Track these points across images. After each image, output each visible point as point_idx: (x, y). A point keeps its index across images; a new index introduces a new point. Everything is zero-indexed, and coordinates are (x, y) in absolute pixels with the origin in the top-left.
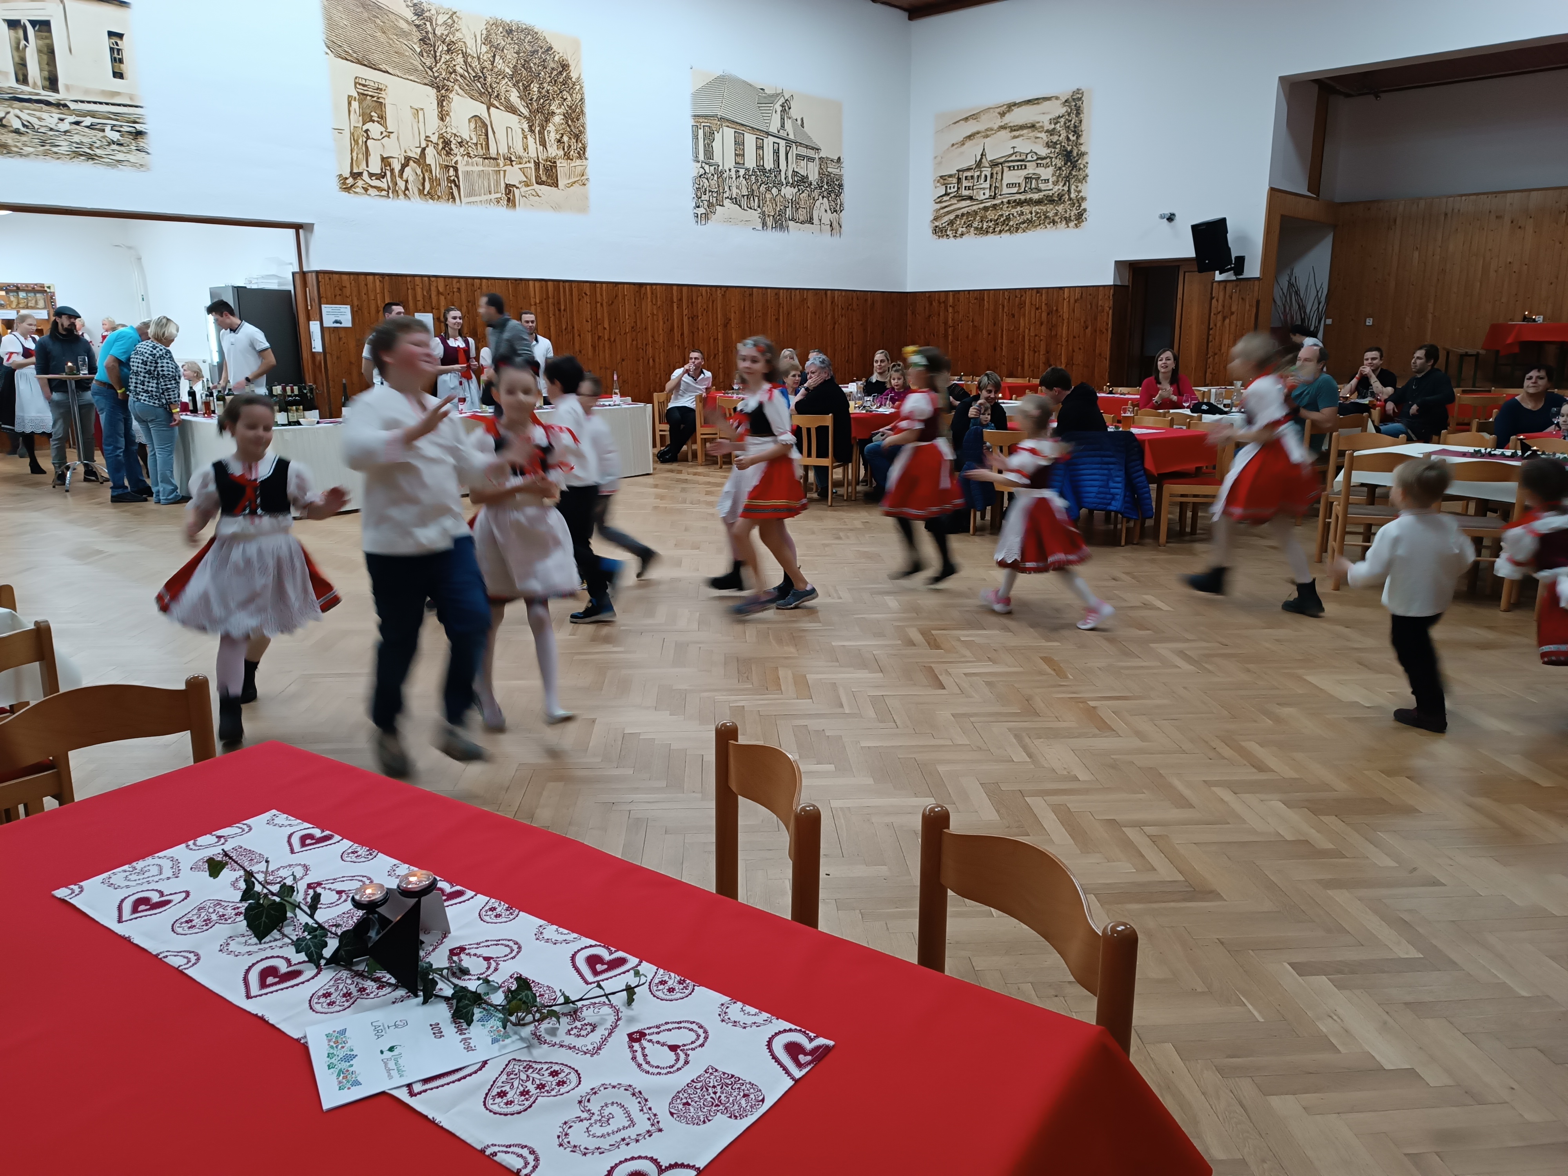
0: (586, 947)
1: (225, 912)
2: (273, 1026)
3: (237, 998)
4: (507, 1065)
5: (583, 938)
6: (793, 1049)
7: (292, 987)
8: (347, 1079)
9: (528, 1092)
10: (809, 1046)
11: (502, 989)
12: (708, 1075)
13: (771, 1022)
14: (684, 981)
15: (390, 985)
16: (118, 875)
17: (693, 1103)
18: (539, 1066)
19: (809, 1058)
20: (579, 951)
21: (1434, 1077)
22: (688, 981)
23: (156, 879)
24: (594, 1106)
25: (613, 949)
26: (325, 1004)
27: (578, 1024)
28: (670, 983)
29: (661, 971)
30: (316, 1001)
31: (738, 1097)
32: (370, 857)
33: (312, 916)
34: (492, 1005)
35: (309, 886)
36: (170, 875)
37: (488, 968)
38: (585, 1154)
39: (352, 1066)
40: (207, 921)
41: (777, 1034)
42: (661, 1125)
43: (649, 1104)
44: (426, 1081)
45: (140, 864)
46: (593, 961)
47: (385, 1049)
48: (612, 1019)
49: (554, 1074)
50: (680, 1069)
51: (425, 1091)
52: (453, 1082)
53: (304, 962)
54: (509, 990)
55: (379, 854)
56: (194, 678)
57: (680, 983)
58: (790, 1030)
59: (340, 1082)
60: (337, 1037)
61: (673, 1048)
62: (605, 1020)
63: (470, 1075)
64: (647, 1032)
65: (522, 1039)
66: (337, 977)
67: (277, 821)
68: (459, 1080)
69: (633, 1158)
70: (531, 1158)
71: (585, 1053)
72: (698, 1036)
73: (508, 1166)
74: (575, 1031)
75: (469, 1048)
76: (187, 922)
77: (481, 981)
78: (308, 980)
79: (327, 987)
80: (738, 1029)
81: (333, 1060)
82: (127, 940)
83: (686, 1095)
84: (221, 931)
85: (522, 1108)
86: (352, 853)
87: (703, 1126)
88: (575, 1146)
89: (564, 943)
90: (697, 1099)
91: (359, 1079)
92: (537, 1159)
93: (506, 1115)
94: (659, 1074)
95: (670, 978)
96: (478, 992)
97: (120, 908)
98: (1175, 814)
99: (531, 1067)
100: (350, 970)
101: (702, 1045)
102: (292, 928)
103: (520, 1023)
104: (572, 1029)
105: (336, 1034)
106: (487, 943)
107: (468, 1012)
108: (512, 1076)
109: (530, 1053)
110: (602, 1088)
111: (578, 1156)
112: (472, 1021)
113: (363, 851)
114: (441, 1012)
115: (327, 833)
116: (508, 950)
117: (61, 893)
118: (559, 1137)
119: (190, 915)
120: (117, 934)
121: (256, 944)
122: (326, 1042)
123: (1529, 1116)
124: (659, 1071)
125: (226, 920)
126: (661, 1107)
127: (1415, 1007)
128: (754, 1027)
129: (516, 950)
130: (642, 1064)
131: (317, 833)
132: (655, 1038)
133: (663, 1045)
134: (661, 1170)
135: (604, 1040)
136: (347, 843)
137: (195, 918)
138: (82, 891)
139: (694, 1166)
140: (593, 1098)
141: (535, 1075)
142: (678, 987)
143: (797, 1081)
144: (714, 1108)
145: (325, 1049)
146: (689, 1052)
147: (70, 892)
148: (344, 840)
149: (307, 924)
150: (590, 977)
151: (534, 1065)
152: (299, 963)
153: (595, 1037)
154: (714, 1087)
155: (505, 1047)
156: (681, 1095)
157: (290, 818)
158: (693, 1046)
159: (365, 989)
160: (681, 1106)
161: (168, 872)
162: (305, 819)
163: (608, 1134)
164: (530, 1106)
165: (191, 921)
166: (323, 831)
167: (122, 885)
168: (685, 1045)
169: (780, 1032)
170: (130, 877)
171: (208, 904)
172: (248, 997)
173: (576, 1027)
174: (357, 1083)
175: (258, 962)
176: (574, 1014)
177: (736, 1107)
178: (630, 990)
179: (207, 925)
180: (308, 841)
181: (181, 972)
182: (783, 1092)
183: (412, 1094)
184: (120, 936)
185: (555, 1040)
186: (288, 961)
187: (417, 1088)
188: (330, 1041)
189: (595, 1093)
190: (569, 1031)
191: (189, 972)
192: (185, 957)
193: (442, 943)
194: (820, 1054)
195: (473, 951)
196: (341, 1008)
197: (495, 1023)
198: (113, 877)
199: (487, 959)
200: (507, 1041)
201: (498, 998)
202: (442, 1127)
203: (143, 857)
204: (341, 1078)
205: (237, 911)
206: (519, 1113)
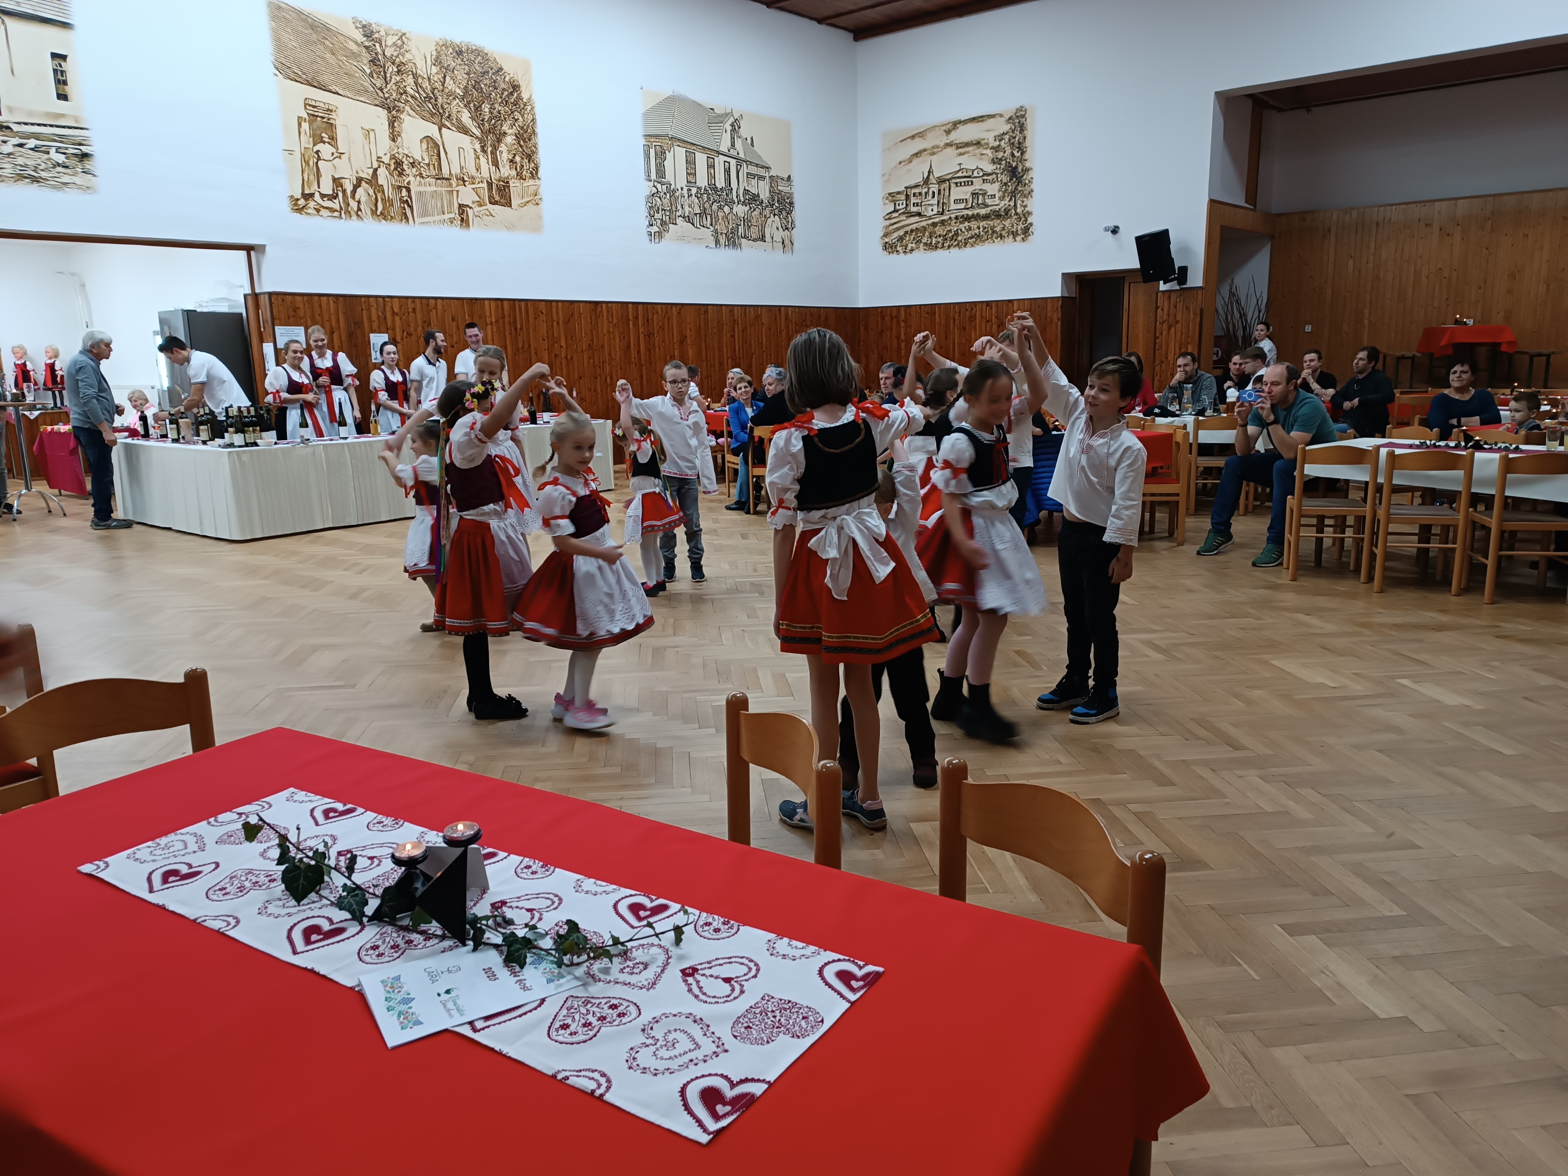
0: (626, 897)
1: (258, 880)
2: (324, 977)
3: (284, 954)
4: (565, 1002)
5: (622, 889)
6: (845, 977)
7: (338, 942)
8: (407, 1019)
9: (590, 1024)
10: (859, 973)
11: (548, 937)
12: (764, 1002)
13: (819, 954)
14: (728, 922)
15: (437, 936)
16: (143, 850)
17: (754, 1027)
18: (597, 1001)
19: (861, 983)
20: (620, 900)
21: (1427, 1024)
22: (732, 922)
23: (183, 852)
24: (658, 1033)
25: (654, 897)
26: (374, 956)
27: (630, 964)
28: (715, 924)
29: (704, 915)
30: (364, 953)
31: (798, 1020)
32: (397, 826)
33: (349, 878)
34: (541, 949)
35: (340, 854)
36: (196, 849)
37: (532, 918)
38: (656, 1075)
39: (411, 1008)
40: (241, 888)
41: (826, 964)
42: (726, 1047)
43: (712, 1029)
44: (487, 1018)
45: (163, 841)
46: (635, 908)
47: (442, 991)
48: (662, 958)
49: (614, 1007)
50: (735, 998)
51: (488, 1027)
52: (515, 1018)
53: (346, 920)
54: (558, 934)
55: (406, 823)
56: (192, 670)
57: (724, 923)
58: (839, 960)
59: (401, 1023)
60: (392, 983)
61: (727, 980)
62: (656, 959)
63: (531, 1011)
64: (699, 967)
65: (576, 978)
66: (382, 931)
67: (296, 798)
68: (520, 1016)
69: (703, 1076)
70: (603, 1080)
71: (641, 988)
72: (750, 969)
73: (582, 1088)
74: (627, 970)
75: (525, 988)
76: (220, 890)
77: (527, 929)
78: (353, 936)
79: (374, 940)
80: (788, 961)
81: (391, 1004)
82: (163, 908)
83: (746, 1020)
84: (257, 897)
85: (587, 1037)
86: (378, 823)
87: (767, 1046)
88: (645, 1068)
89: (604, 894)
90: (757, 1023)
91: (420, 1019)
92: (609, 1081)
93: (572, 1044)
94: (718, 1003)
95: (714, 919)
96: (528, 936)
97: (149, 880)
98: (1157, 791)
99: (589, 1002)
100: (394, 925)
101: (755, 976)
102: (328, 891)
103: (572, 964)
104: (624, 968)
105: (390, 980)
106: (528, 897)
107: (520, 956)
108: (572, 1011)
109: (586, 990)
110: (663, 1017)
111: (648, 1076)
112: (525, 963)
113: (388, 821)
114: (493, 959)
115: (349, 806)
116: (549, 902)
117: (87, 868)
118: (627, 1061)
119: (222, 884)
120: (150, 903)
121: (295, 906)
122: (382, 988)
123: (1520, 1055)
124: (716, 1000)
125: (260, 886)
126: (724, 1031)
127: (1404, 961)
128: (803, 959)
129: (557, 902)
130: (700, 995)
131: (340, 807)
132: (708, 972)
133: (717, 978)
134: (733, 1085)
135: (658, 977)
136: (370, 815)
137: (228, 885)
138: (107, 866)
139: (764, 1081)
140: (655, 1026)
141: (595, 1009)
142: (722, 927)
143: (853, 1003)
144: (776, 1030)
145: (383, 995)
146: (743, 983)
147: (95, 867)
148: (368, 812)
149: (345, 885)
150: (635, 923)
151: (592, 1000)
152: (341, 921)
153: (649, 974)
154: (773, 1011)
155: (561, 985)
156: (741, 1020)
157: (309, 794)
158: (746, 977)
159: (412, 942)
160: (743, 1030)
161: (193, 846)
162: (325, 795)
163: (676, 1057)
164: (595, 1035)
165: (225, 889)
166: (345, 805)
167: (148, 860)
168: (738, 977)
169: (829, 963)
170: (155, 852)
171: (240, 872)
172: (295, 952)
173: (628, 966)
174: (418, 1023)
175: (299, 922)
176: (625, 954)
177: (797, 1028)
178: (678, 931)
179: (241, 891)
180: (331, 814)
181: (223, 934)
182: (840, 1014)
183: (475, 1030)
184: (154, 904)
185: (608, 978)
186: (330, 920)
187: (479, 1025)
188: (385, 986)
189: (657, 1022)
190: (622, 970)
191: (231, 933)
192: (224, 921)
193: (482, 898)
194: (871, 980)
195: (514, 904)
196: (391, 959)
197: (547, 966)
198: (138, 852)
199: (528, 910)
200: (562, 981)
201: (547, 943)
202: (510, 1058)
203: (166, 833)
204: (402, 1019)
205: (270, 878)
206: (585, 1042)
